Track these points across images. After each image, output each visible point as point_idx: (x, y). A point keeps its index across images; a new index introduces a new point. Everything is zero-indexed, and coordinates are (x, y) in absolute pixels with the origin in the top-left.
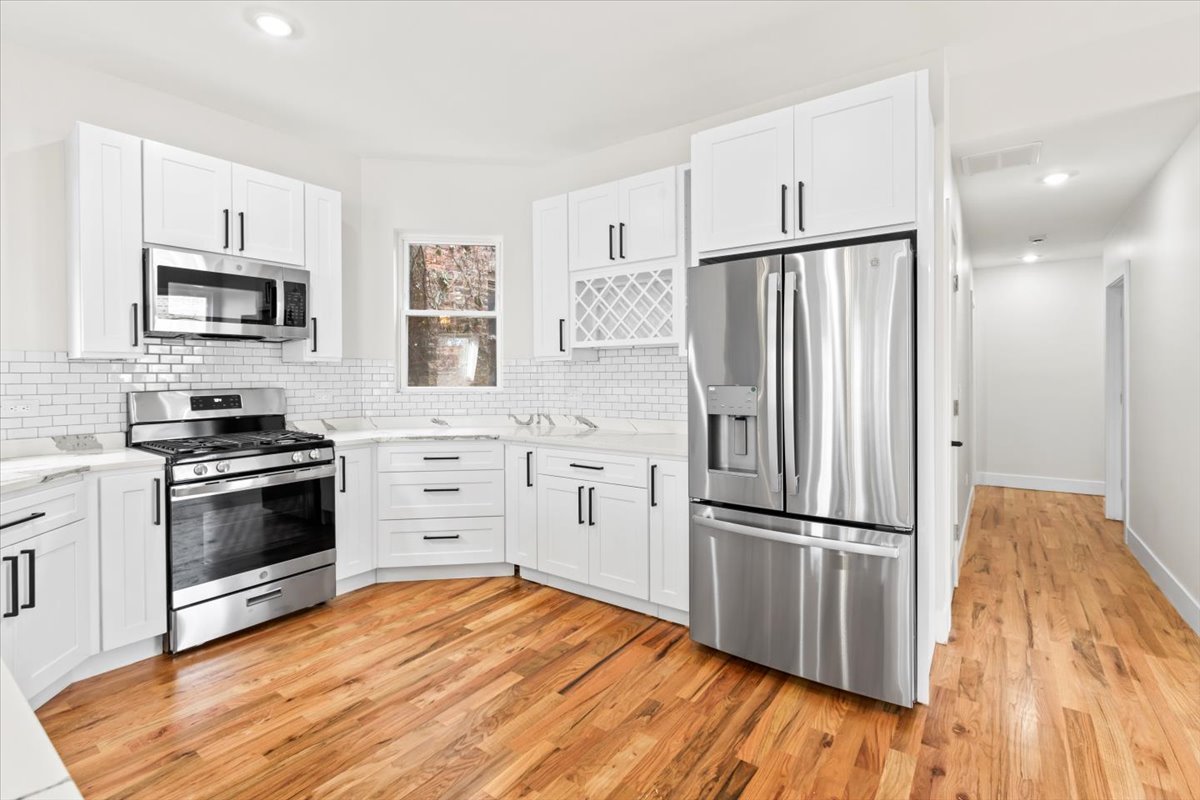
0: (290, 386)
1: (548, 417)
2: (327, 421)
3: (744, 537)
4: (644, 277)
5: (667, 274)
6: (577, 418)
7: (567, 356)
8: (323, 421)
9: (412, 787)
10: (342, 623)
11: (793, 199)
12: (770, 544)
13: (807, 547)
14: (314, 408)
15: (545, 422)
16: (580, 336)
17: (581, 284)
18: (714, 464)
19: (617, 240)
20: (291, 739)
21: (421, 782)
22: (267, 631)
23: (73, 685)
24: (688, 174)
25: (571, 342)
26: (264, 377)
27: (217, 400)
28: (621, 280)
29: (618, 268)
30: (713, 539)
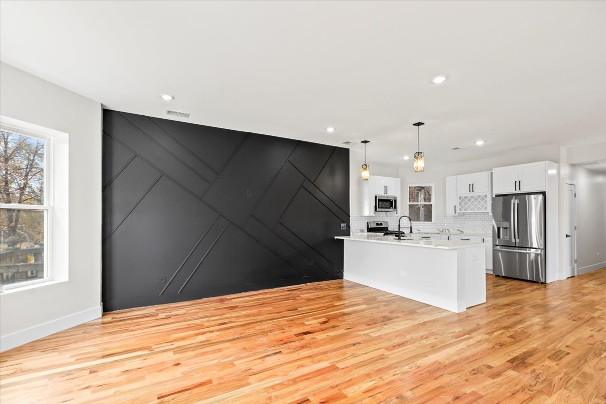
1: (448, 230)
3: (509, 252)
4: (479, 196)
5: (486, 196)
6: (458, 230)
7: (457, 214)
11: (518, 184)
12: (517, 254)
13: (529, 254)
15: (447, 231)
16: (460, 210)
17: (460, 198)
18: (499, 237)
19: (471, 188)
24: (492, 173)
25: (458, 211)
28: (472, 197)
29: (472, 194)
30: (500, 254)
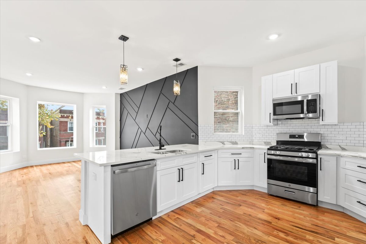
0: (325, 132)
2: (342, 146)
8: (340, 146)
9: (241, 235)
10: (306, 211)
14: (336, 141)
20: (250, 215)
21: (243, 236)
22: (290, 202)
23: (254, 190)
26: (315, 130)
27: (296, 136)
